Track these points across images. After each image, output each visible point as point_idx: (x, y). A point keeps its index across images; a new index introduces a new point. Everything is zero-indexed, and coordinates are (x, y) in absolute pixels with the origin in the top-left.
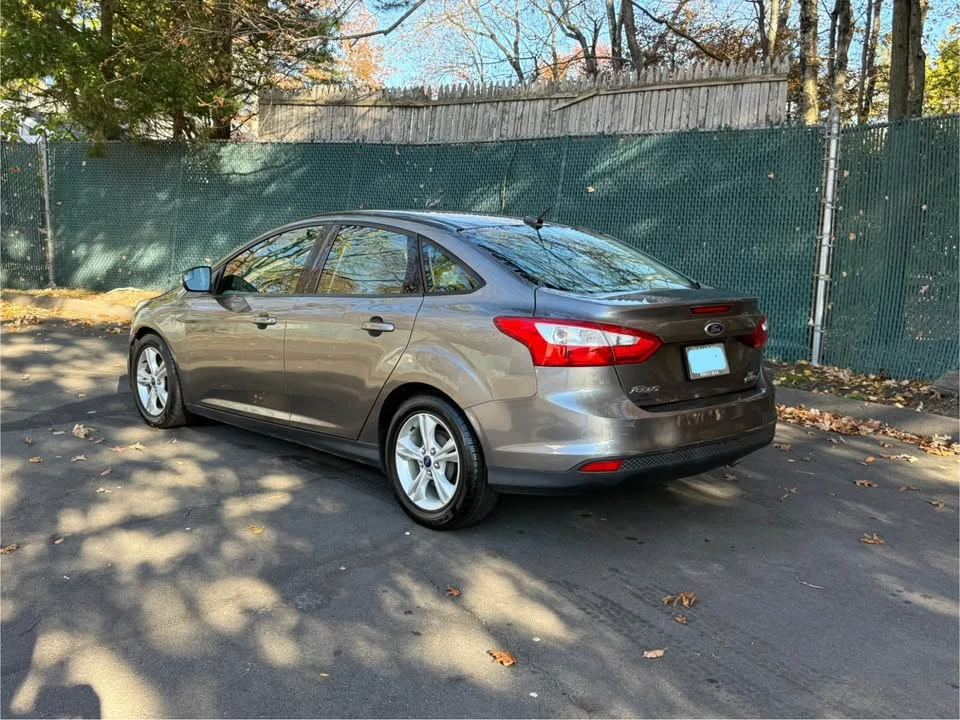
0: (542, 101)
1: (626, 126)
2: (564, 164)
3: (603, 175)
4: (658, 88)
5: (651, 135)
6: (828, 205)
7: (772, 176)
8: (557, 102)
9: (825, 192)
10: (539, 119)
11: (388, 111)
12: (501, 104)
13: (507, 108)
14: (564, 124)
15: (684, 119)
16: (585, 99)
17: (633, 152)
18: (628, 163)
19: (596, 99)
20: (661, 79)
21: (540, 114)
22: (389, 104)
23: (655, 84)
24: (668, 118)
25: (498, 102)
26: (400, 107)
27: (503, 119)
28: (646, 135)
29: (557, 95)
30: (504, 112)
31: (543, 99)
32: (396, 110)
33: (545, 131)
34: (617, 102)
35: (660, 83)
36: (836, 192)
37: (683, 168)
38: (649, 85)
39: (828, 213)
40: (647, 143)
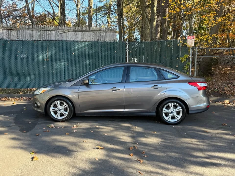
0: (54, 31)
1: (79, 39)
2: (64, 47)
3: (76, 50)
4: (87, 31)
5: (87, 42)
6: (127, 57)
7: (115, 51)
8: (59, 32)
9: (127, 55)
10: (54, 36)
11: (2, 30)
12: (41, 31)
13: (44, 32)
14: (62, 37)
15: (94, 39)
16: (67, 32)
17: (83, 45)
18: (82, 48)
19: (70, 32)
20: (87, 29)
21: (54, 34)
22: (2, 28)
23: (85, 30)
24: (90, 38)
25: (40, 30)
26: (6, 29)
27: (43, 35)
28: (86, 41)
29: (59, 30)
30: (43, 33)
31: (55, 31)
32: (5, 30)
33: (56, 39)
34: (76, 33)
35: (87, 30)
36: (129, 55)
37: (95, 49)
38: (84, 30)
39: (127, 59)
40: (86, 43)
